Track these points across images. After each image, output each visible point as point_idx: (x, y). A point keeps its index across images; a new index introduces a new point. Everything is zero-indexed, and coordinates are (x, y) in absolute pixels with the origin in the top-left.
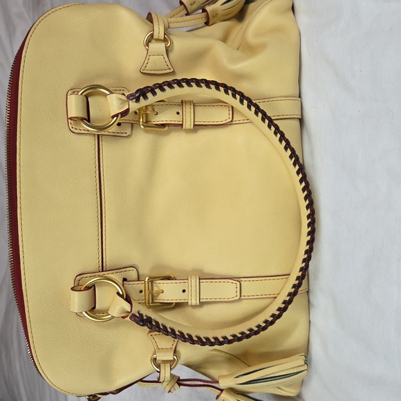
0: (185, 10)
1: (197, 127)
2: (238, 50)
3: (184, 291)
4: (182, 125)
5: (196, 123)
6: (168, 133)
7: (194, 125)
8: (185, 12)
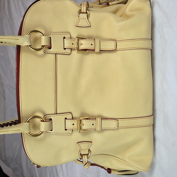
0: (99, 2)
1: (101, 51)
2: (121, 16)
3: (93, 124)
4: (94, 50)
5: (100, 49)
6: (88, 54)
7: (100, 50)
8: (99, 3)
